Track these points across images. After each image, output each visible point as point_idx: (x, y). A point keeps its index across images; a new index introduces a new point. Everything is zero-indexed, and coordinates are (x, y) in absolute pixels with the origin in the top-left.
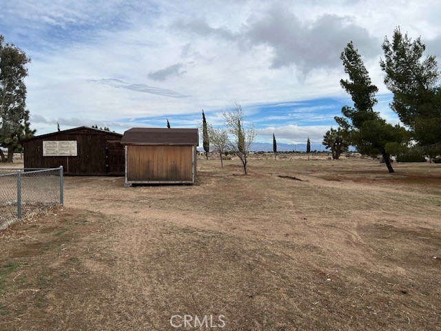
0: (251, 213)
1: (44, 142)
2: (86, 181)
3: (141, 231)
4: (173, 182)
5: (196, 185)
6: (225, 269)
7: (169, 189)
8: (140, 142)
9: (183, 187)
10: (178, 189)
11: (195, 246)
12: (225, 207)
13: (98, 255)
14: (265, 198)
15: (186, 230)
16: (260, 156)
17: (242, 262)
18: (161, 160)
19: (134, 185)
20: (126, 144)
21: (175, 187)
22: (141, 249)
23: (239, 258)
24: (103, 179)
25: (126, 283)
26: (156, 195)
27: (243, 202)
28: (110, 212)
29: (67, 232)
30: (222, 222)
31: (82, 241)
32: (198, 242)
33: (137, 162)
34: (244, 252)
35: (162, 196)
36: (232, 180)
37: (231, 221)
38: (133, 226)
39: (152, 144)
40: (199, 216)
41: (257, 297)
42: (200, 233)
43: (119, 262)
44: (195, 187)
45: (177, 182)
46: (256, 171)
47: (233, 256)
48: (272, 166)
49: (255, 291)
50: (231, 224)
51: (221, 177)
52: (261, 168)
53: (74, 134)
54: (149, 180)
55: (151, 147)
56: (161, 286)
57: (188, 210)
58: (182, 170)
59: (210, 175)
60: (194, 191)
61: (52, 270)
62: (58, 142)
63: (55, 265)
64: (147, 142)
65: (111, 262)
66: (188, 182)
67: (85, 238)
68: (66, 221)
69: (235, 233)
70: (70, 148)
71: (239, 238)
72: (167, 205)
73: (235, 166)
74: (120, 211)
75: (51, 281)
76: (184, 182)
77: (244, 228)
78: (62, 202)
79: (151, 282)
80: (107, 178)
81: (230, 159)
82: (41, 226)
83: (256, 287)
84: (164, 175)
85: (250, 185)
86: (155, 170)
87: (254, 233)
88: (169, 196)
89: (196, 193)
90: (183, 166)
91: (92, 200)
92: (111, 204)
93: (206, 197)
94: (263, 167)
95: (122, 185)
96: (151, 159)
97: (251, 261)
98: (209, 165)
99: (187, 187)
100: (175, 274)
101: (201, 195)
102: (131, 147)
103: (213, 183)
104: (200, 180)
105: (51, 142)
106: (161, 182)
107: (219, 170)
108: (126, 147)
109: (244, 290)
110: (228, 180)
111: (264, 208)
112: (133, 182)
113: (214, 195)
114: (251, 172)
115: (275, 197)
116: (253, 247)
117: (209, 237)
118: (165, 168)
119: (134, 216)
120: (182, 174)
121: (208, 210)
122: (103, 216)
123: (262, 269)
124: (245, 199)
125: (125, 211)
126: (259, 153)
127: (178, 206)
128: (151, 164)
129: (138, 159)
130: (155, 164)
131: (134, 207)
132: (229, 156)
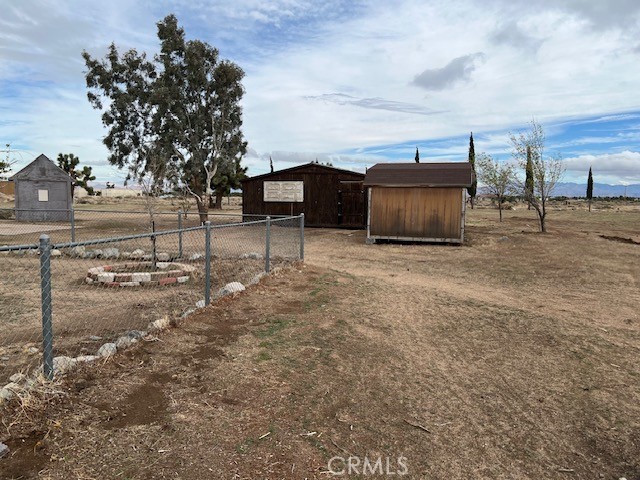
0: (564, 288)
1: (266, 183)
2: (315, 234)
3: (408, 299)
4: (432, 240)
5: (466, 245)
6: (540, 354)
7: (427, 249)
8: (389, 183)
9: (447, 248)
10: (441, 249)
11: (489, 324)
12: (519, 277)
13: (368, 320)
14: (584, 268)
15: (469, 303)
16: (560, 204)
17: (562, 348)
18: (417, 208)
19: (379, 242)
20: (370, 186)
21: (435, 247)
22: (417, 320)
23: (559, 344)
24: (336, 231)
25: (413, 354)
26: (411, 256)
27: (548, 272)
28: (358, 273)
29: (321, 293)
30: (519, 297)
31: (341, 304)
32: (492, 318)
33: (384, 211)
34: (563, 337)
35: (420, 258)
36: (522, 241)
37: (534, 297)
38: (395, 292)
39: (405, 185)
40: (482, 288)
41: (595, 392)
42: (492, 309)
43: (395, 332)
44: (465, 247)
45: (438, 240)
46: (559, 228)
47: (548, 340)
48: (585, 220)
49: (591, 385)
50: (534, 301)
51: (502, 235)
52: (567, 222)
53: (300, 173)
54: (398, 234)
55: (403, 190)
56: (458, 363)
57: (463, 277)
58: (447, 222)
59: (484, 231)
60: (464, 253)
61: (324, 332)
62: (281, 183)
63: (326, 325)
64: (399, 183)
65: (386, 330)
66: (454, 240)
67: (344, 301)
68: (314, 279)
69: (543, 312)
70: (295, 192)
71: (551, 319)
72: (431, 269)
73: (521, 219)
74: (371, 272)
75: (328, 341)
76: (448, 240)
77: (556, 307)
78: (302, 258)
79: (444, 357)
80: (341, 231)
81: (509, 208)
82: (291, 283)
83: (591, 380)
84: (420, 229)
85: (554, 249)
86: (408, 221)
87: (574, 315)
88: (429, 258)
89: (470, 256)
90: (447, 216)
91: (332, 257)
92: (357, 263)
93: (486, 262)
94: (568, 222)
95: (362, 242)
96: (402, 207)
97: (577, 348)
98: (478, 217)
99: (453, 248)
100: (473, 353)
101: (478, 259)
102: (377, 189)
103: (492, 243)
104: (470, 239)
105: (273, 183)
106: (416, 239)
107: (496, 225)
108: (370, 189)
109: (573, 381)
110: (516, 240)
111: (583, 282)
112: (378, 237)
113: (499, 260)
114: (551, 229)
115: (599, 267)
116: (576, 333)
117: (506, 315)
118: (421, 219)
119: (390, 280)
120: (446, 228)
121: (493, 280)
122: (353, 278)
123: (596, 360)
124: (549, 267)
125: (377, 273)
126: (558, 199)
127: (447, 272)
128: (402, 213)
129: (384, 207)
130: (408, 214)
131: (387, 269)
132: (507, 203)
